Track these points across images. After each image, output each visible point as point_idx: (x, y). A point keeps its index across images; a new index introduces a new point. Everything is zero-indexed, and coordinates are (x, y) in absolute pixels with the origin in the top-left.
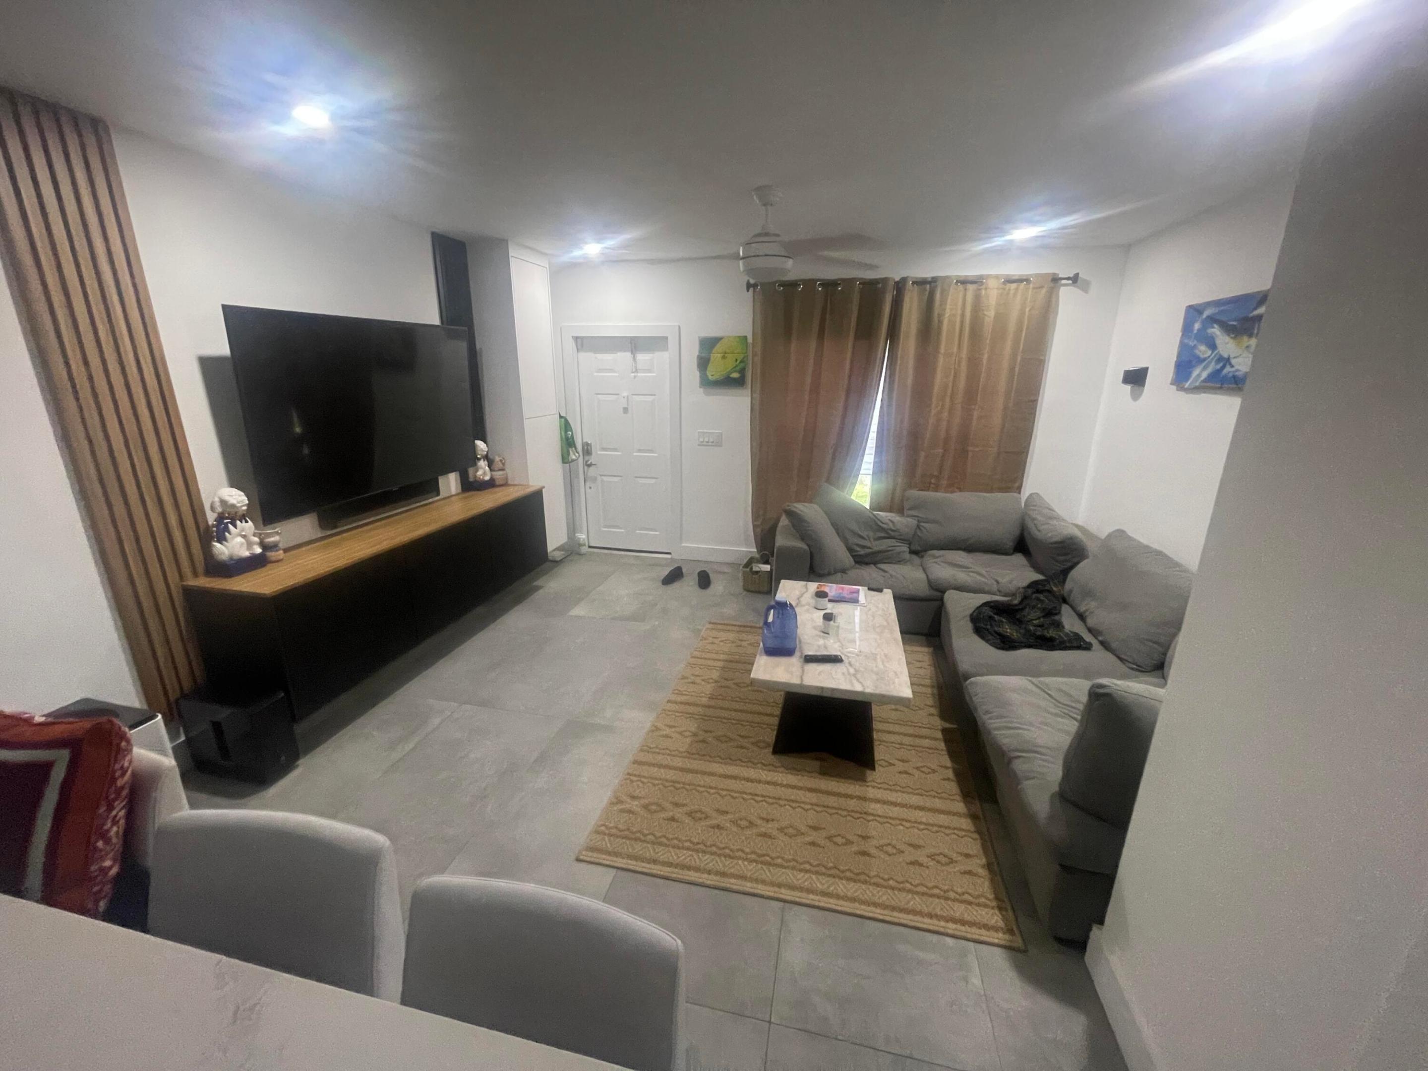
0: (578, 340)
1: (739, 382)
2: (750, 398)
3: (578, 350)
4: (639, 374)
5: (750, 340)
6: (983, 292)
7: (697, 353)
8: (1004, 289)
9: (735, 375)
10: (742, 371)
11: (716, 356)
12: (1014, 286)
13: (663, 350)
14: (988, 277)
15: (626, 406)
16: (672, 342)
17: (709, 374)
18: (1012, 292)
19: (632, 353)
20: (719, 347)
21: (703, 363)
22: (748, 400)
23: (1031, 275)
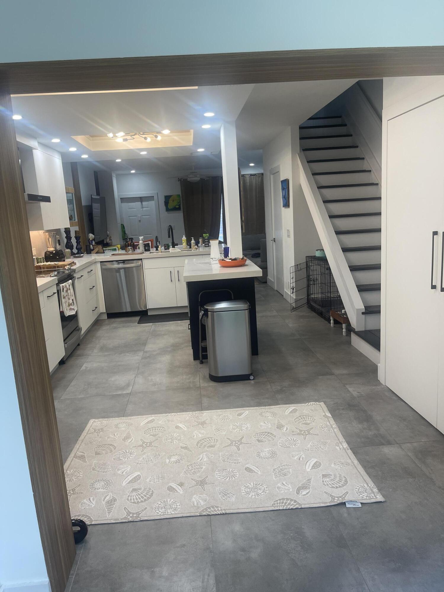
0: (122, 199)
1: (179, 209)
2: (183, 213)
3: (121, 202)
4: (144, 209)
5: (181, 195)
6: (245, 179)
7: (164, 200)
8: (250, 178)
9: (177, 207)
10: (180, 205)
11: (170, 201)
12: (253, 176)
13: (152, 201)
14: (246, 174)
15: (140, 220)
16: (156, 198)
17: (169, 207)
18: (252, 178)
19: (141, 202)
20: (171, 199)
21: (166, 203)
22: (182, 214)
23: (257, 174)
